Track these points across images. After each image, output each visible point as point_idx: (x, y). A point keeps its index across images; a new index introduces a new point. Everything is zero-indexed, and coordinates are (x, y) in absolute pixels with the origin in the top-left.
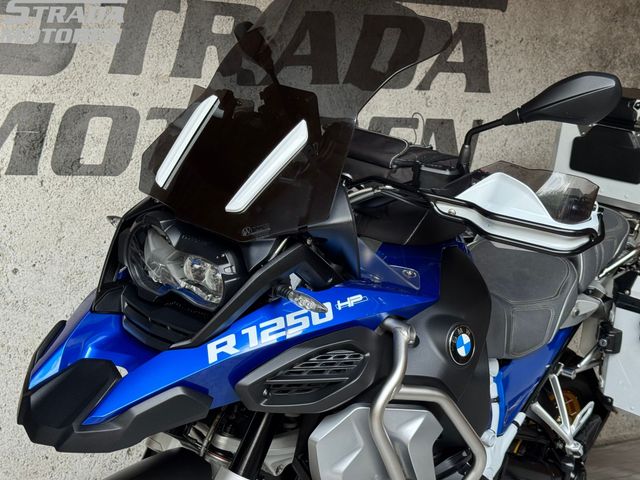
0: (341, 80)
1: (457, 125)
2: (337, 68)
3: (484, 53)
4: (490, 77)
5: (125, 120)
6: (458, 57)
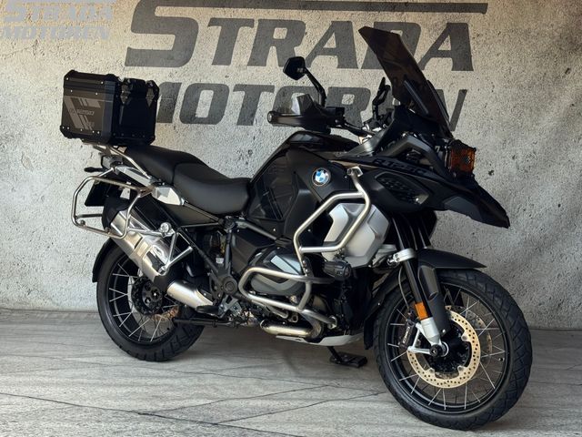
0: (360, 66)
1: (445, 93)
2: (355, 58)
3: (468, 43)
4: (473, 60)
5: (221, 92)
6: (446, 46)
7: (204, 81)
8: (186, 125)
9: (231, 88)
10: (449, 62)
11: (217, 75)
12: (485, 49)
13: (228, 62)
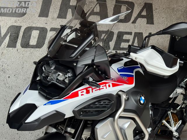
1: (144, 34)
3: (152, 12)
4: (154, 20)
5: (43, 31)
6: (144, 13)
7: (34, 25)
8: (24, 49)
9: (49, 30)
10: (145, 20)
11: (41, 22)
12: (158, 15)
13: (47, 16)
